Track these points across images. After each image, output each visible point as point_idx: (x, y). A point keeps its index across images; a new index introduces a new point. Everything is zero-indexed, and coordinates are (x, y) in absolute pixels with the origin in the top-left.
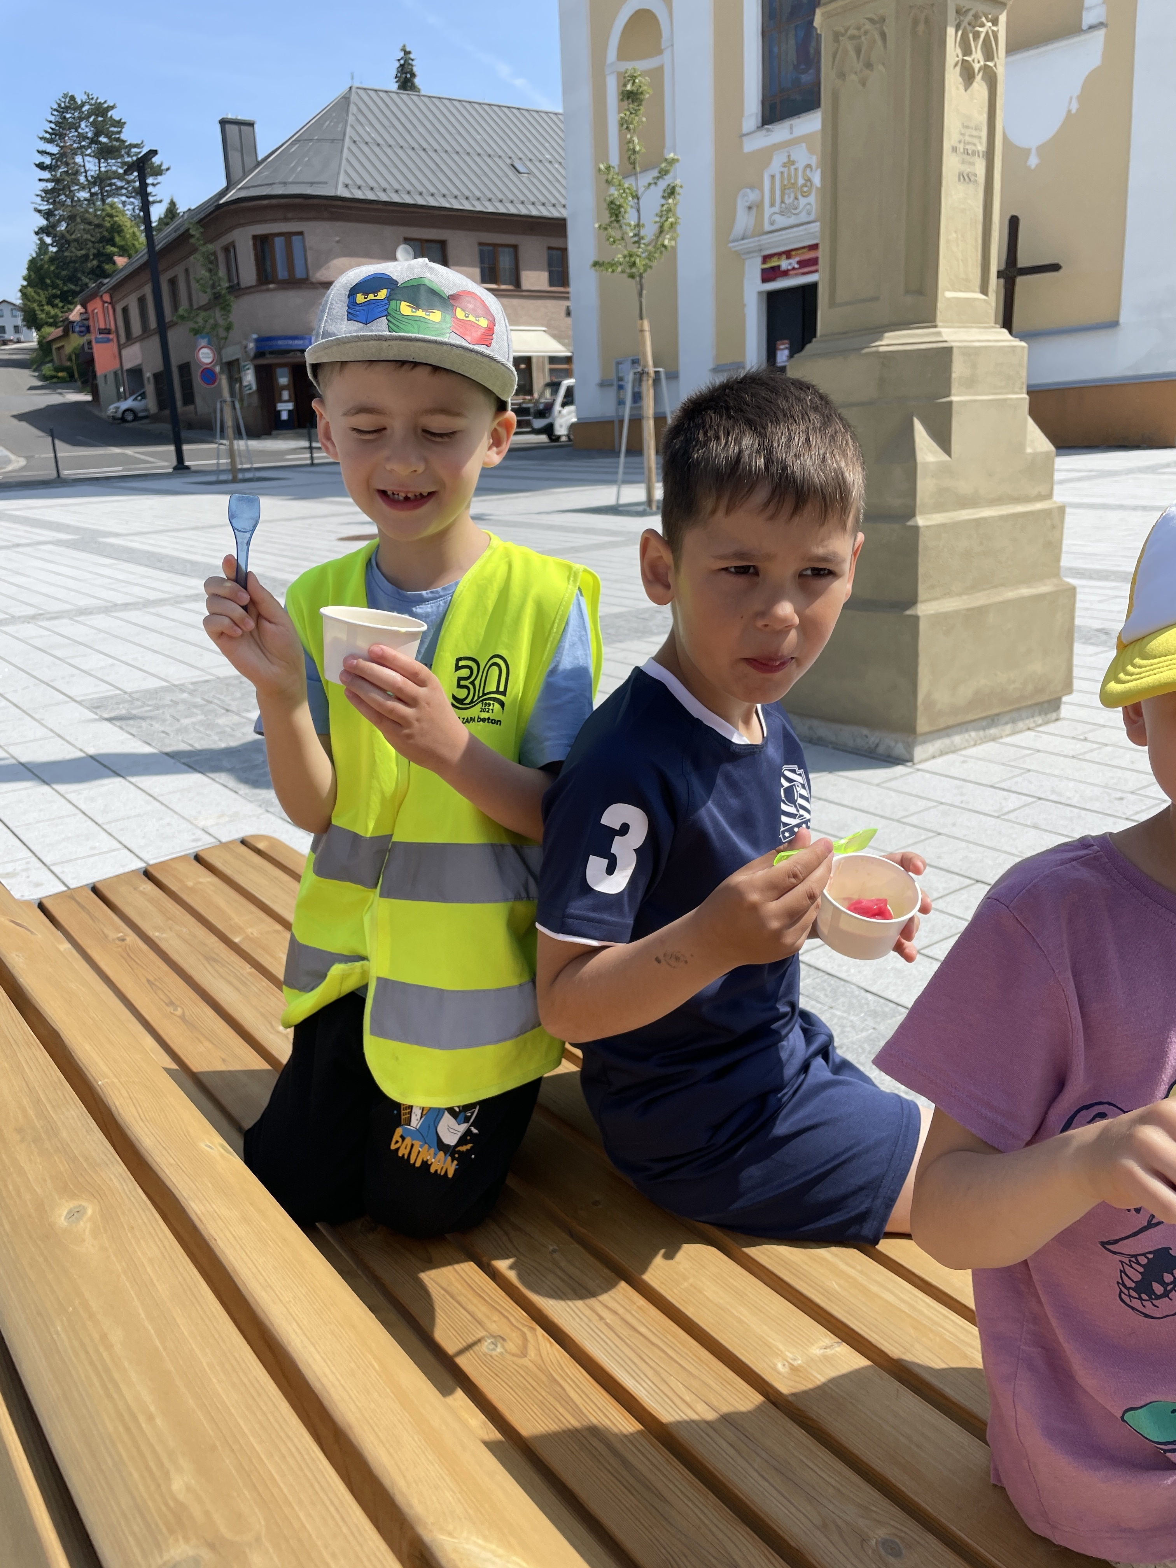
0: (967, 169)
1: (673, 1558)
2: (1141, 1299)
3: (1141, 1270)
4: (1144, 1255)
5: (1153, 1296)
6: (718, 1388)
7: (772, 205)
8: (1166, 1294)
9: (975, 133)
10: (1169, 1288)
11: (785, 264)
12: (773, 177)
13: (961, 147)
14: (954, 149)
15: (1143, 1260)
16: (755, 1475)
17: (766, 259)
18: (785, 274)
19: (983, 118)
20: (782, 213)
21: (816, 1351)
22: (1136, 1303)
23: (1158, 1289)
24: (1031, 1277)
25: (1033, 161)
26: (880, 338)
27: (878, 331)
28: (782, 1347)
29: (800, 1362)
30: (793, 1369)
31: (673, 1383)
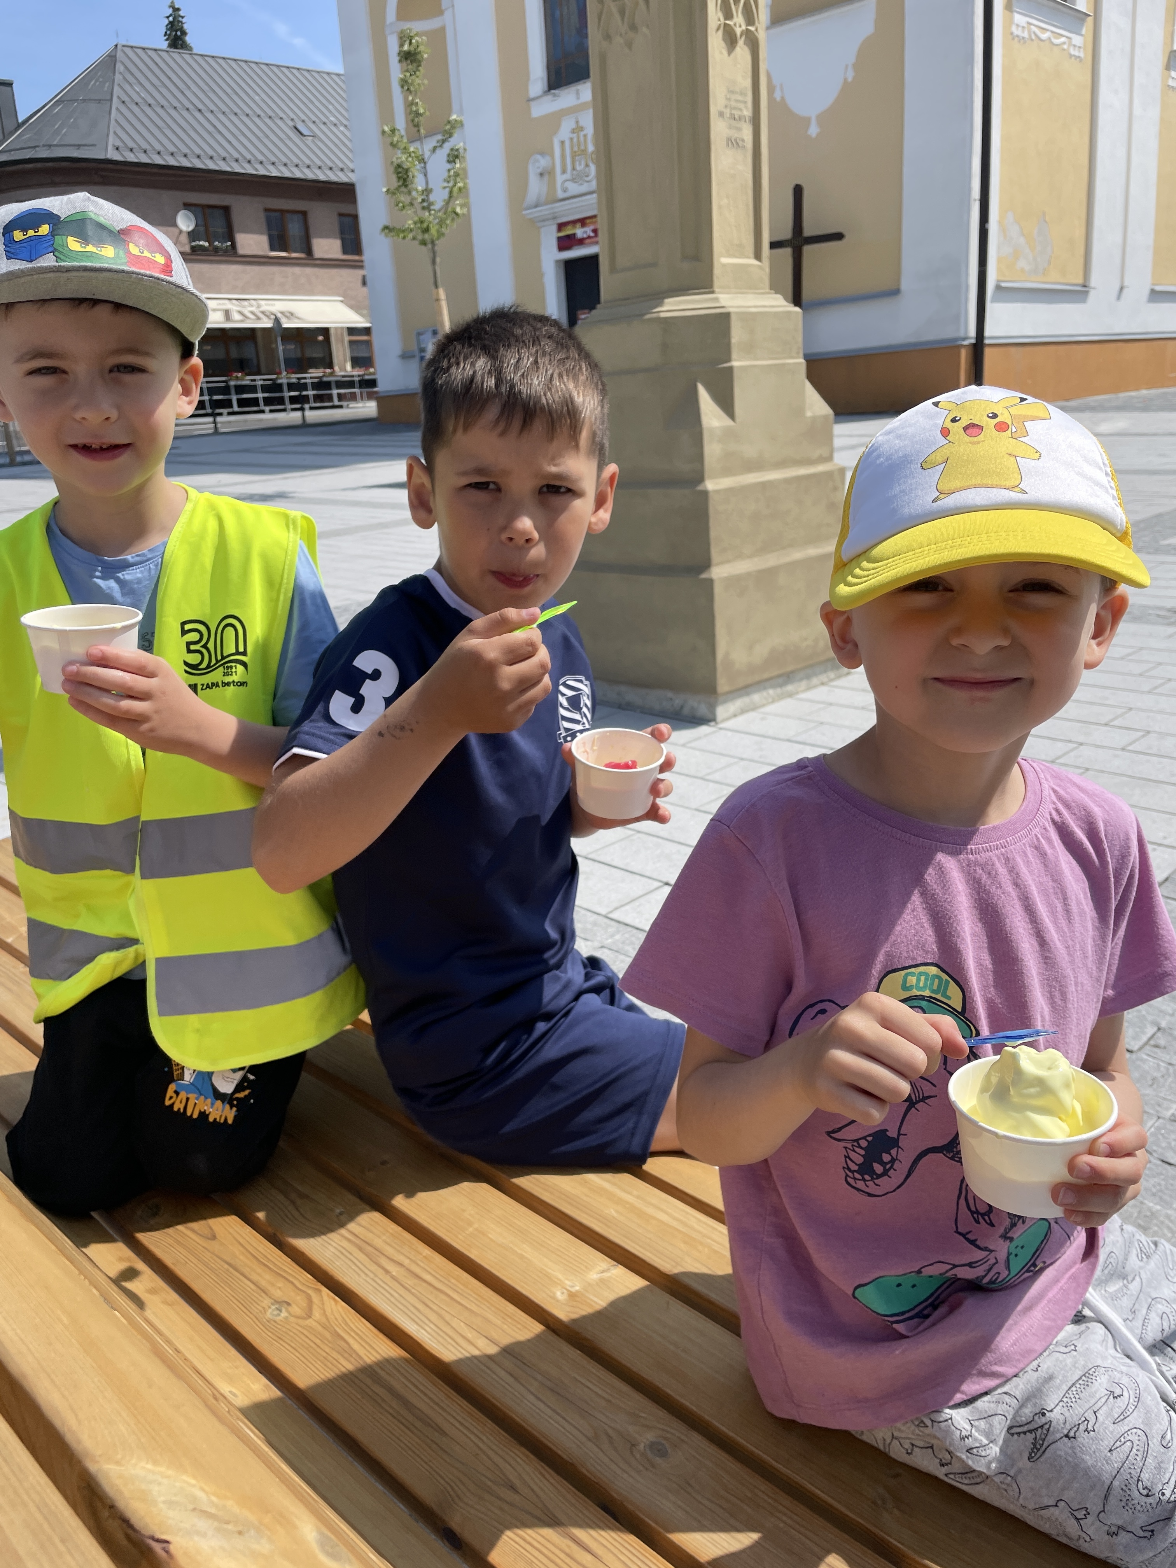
0: (735, 134)
1: (451, 1486)
2: (864, 1180)
3: (863, 1152)
4: (864, 1138)
5: (875, 1176)
6: (499, 1323)
7: (564, 172)
8: (885, 1173)
9: (740, 98)
10: (888, 1166)
11: (580, 232)
12: (563, 143)
13: (727, 112)
14: (721, 114)
15: (864, 1143)
16: (531, 1398)
17: (561, 226)
18: (581, 242)
19: (748, 83)
20: (573, 180)
21: (593, 1276)
22: (860, 1184)
23: (878, 1168)
24: (771, 1174)
25: (814, 130)
26: (661, 304)
27: (659, 297)
28: (560, 1276)
29: (577, 1288)
30: (572, 1296)
31: (455, 1323)
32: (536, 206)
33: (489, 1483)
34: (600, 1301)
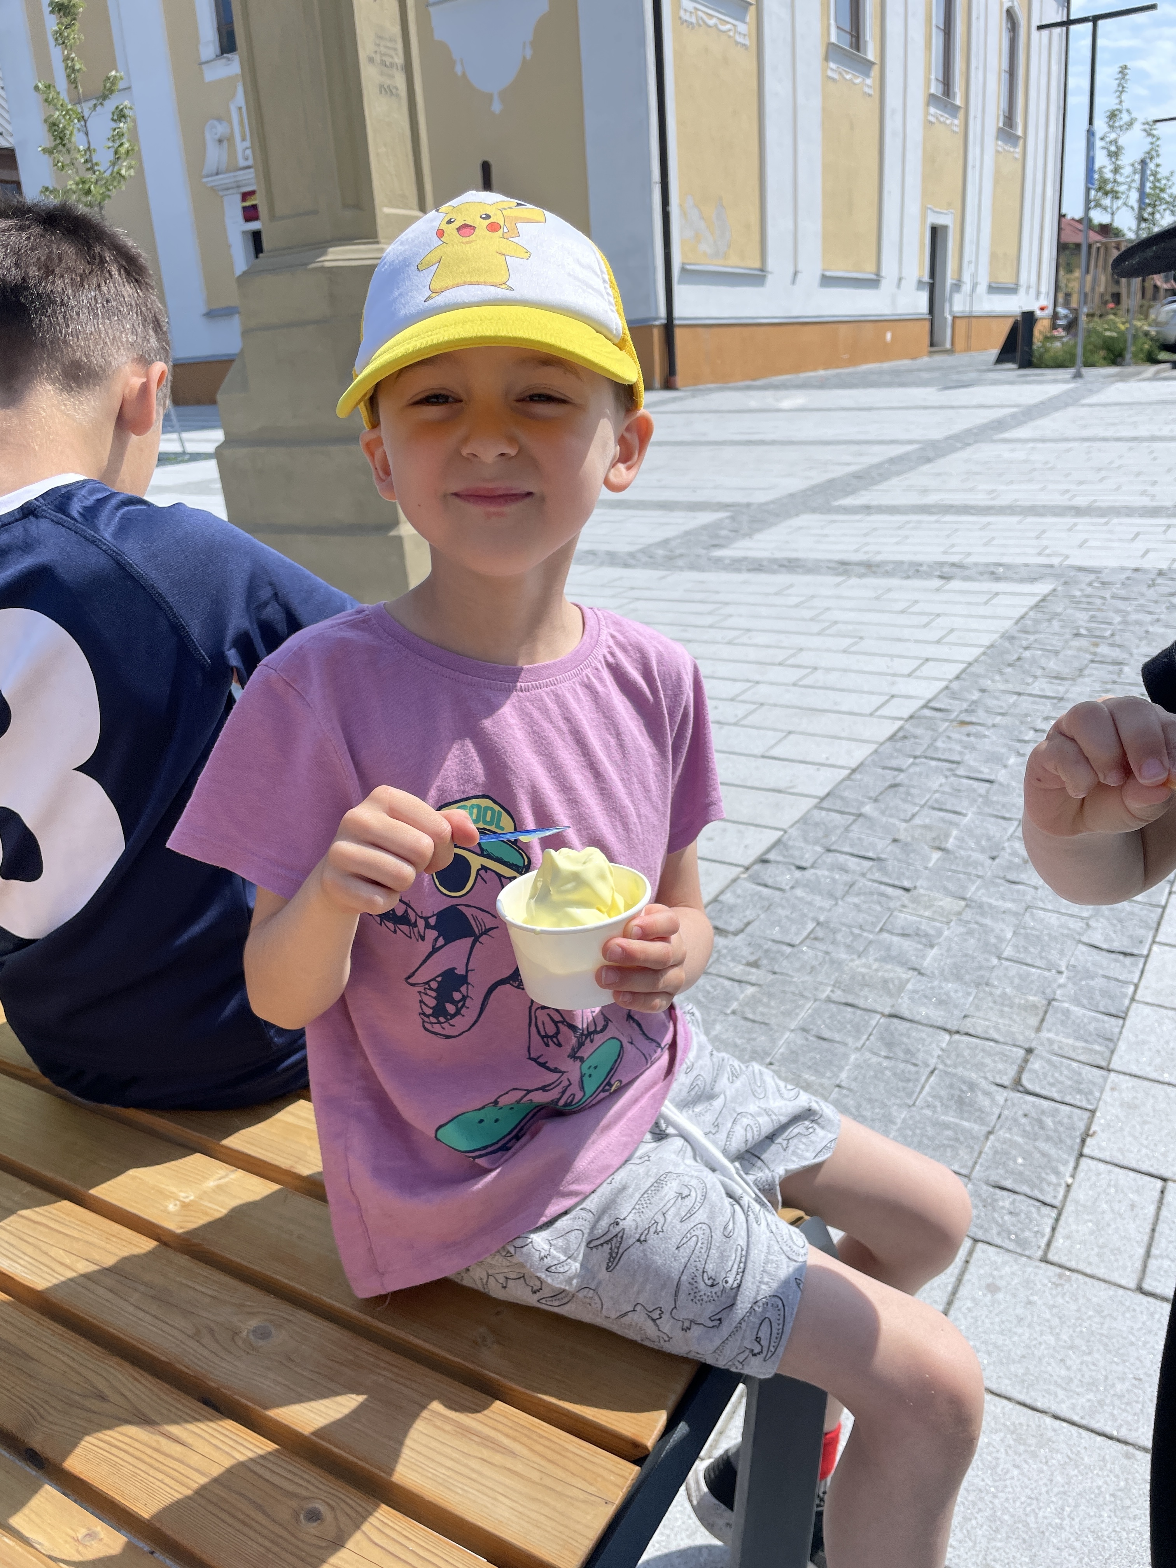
0: (388, 82)
1: (34, 1408)
2: (439, 1023)
3: (434, 994)
4: (434, 979)
5: (449, 1017)
6: (102, 1244)
7: (244, 140)
8: (458, 1012)
9: (389, 44)
10: (460, 1005)
12: (240, 109)
13: (378, 58)
14: (371, 60)
15: (434, 985)
16: (131, 1309)
17: (244, 196)
19: (397, 30)
21: (211, 1184)
22: (437, 1028)
23: (451, 1008)
25: (497, 107)
26: (324, 253)
27: (322, 246)
28: (174, 1189)
29: (192, 1198)
30: (185, 1206)
31: (53, 1252)
32: (217, 174)
33: (77, 1398)
34: (219, 1209)
